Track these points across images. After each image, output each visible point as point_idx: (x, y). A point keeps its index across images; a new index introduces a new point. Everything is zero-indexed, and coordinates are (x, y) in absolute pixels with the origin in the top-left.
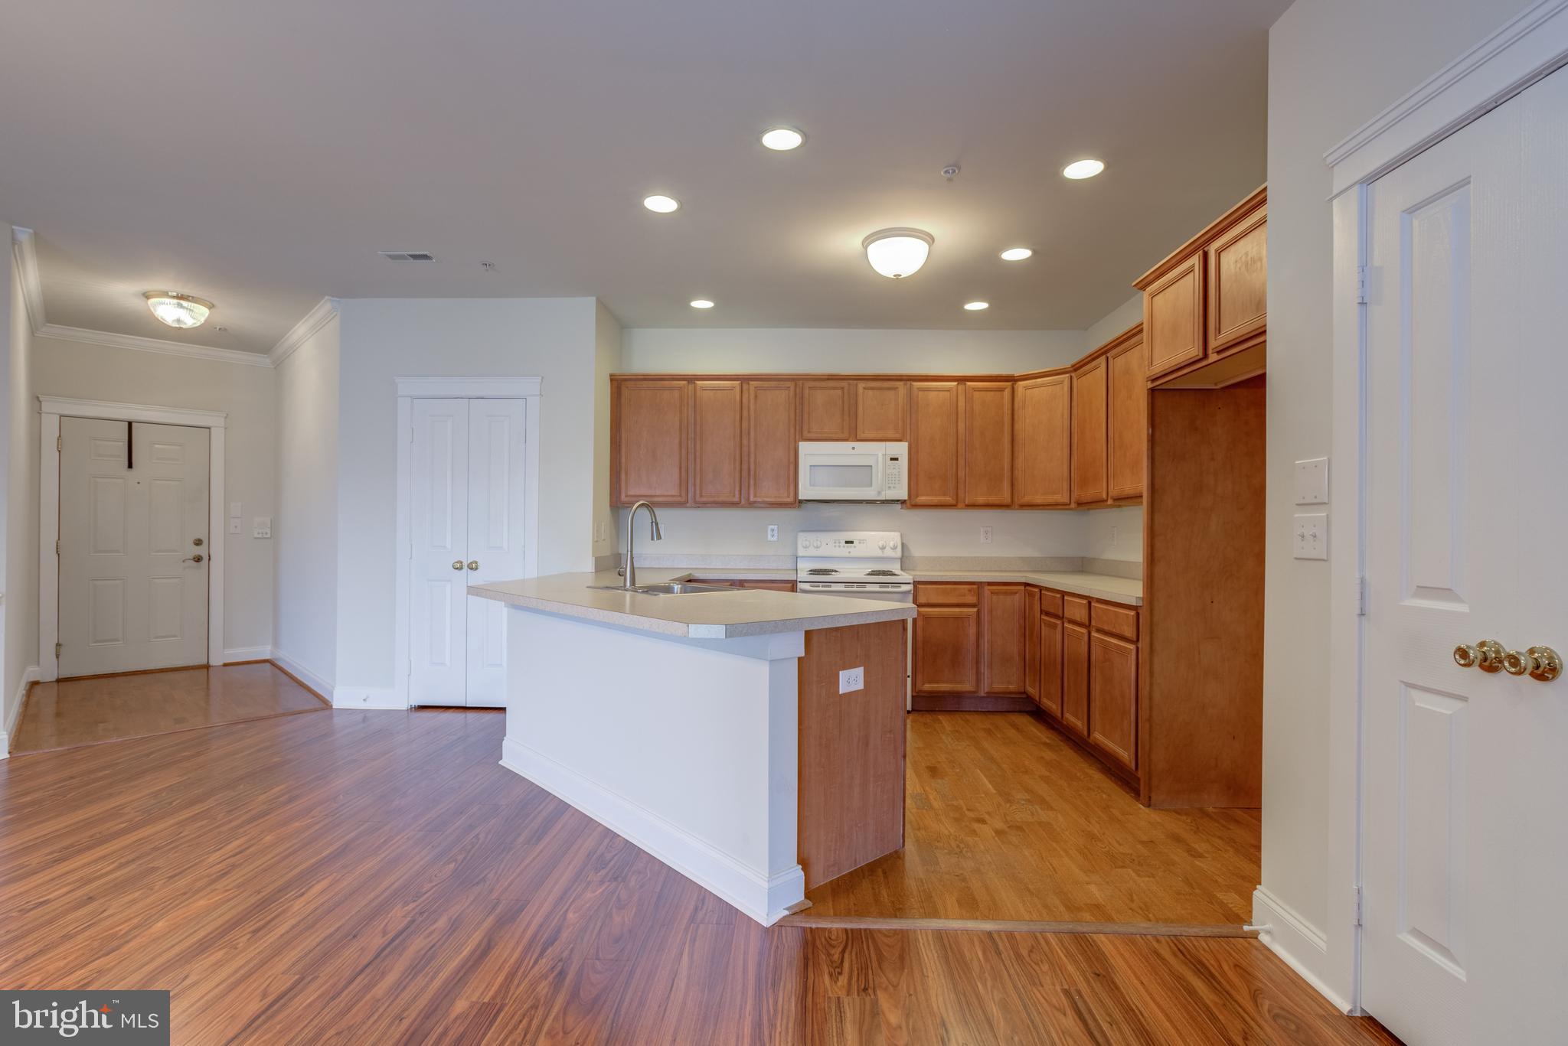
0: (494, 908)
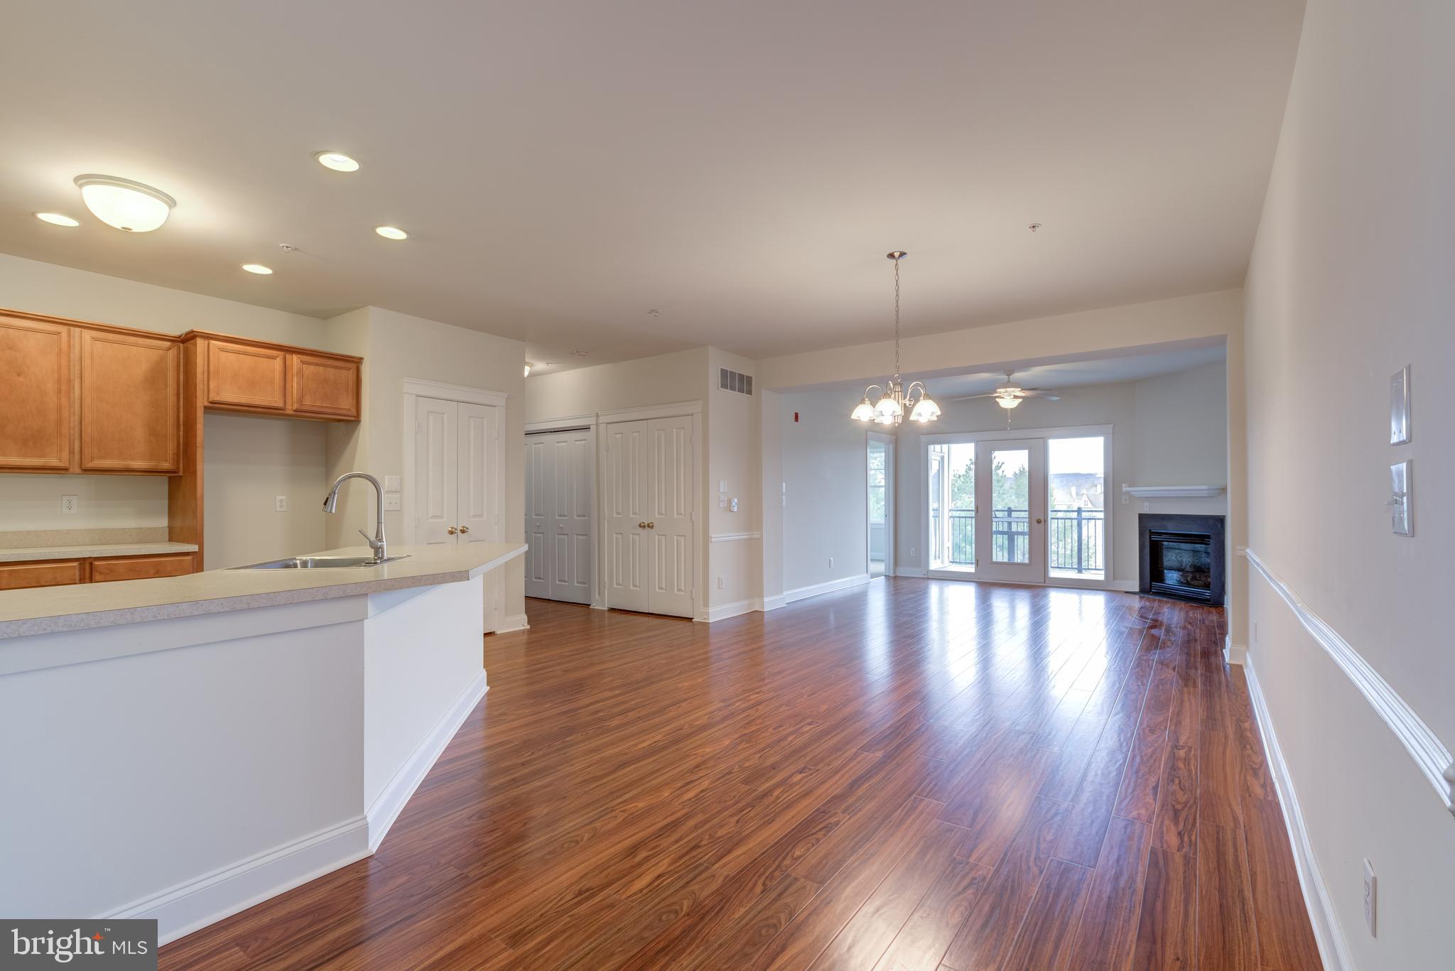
0: (572, 710)
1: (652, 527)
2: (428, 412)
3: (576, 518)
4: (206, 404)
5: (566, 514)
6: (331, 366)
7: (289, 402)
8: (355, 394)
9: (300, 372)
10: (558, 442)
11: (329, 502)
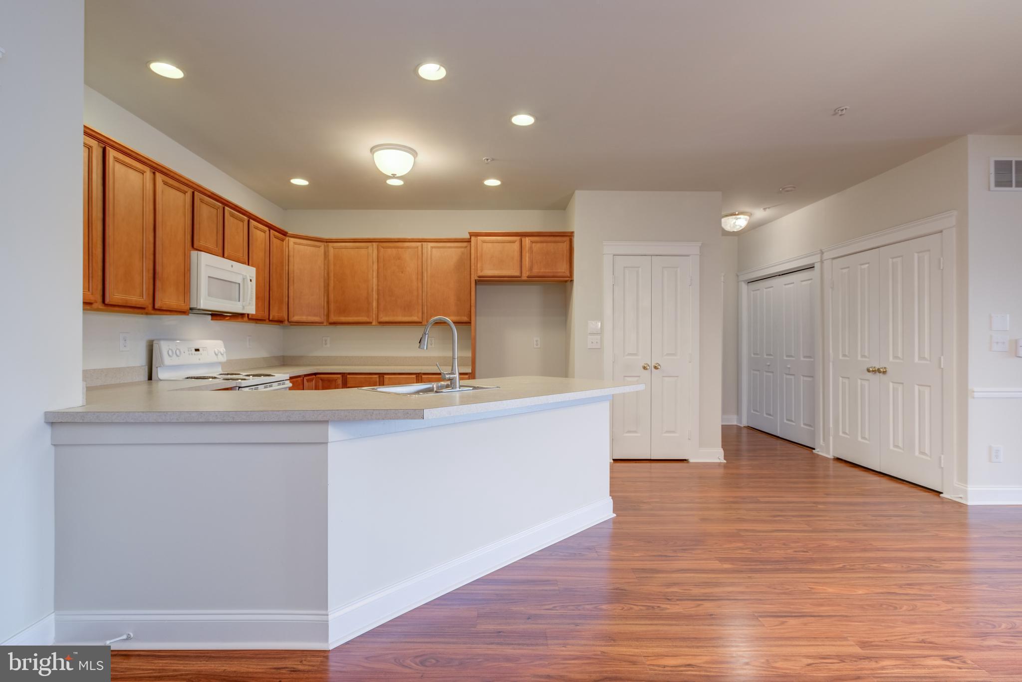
1: (884, 372)
2: (624, 267)
3: (802, 359)
4: (477, 278)
5: (793, 355)
6: (550, 242)
7: (524, 271)
8: (568, 260)
9: (531, 248)
10: (785, 285)
11: (422, 342)
